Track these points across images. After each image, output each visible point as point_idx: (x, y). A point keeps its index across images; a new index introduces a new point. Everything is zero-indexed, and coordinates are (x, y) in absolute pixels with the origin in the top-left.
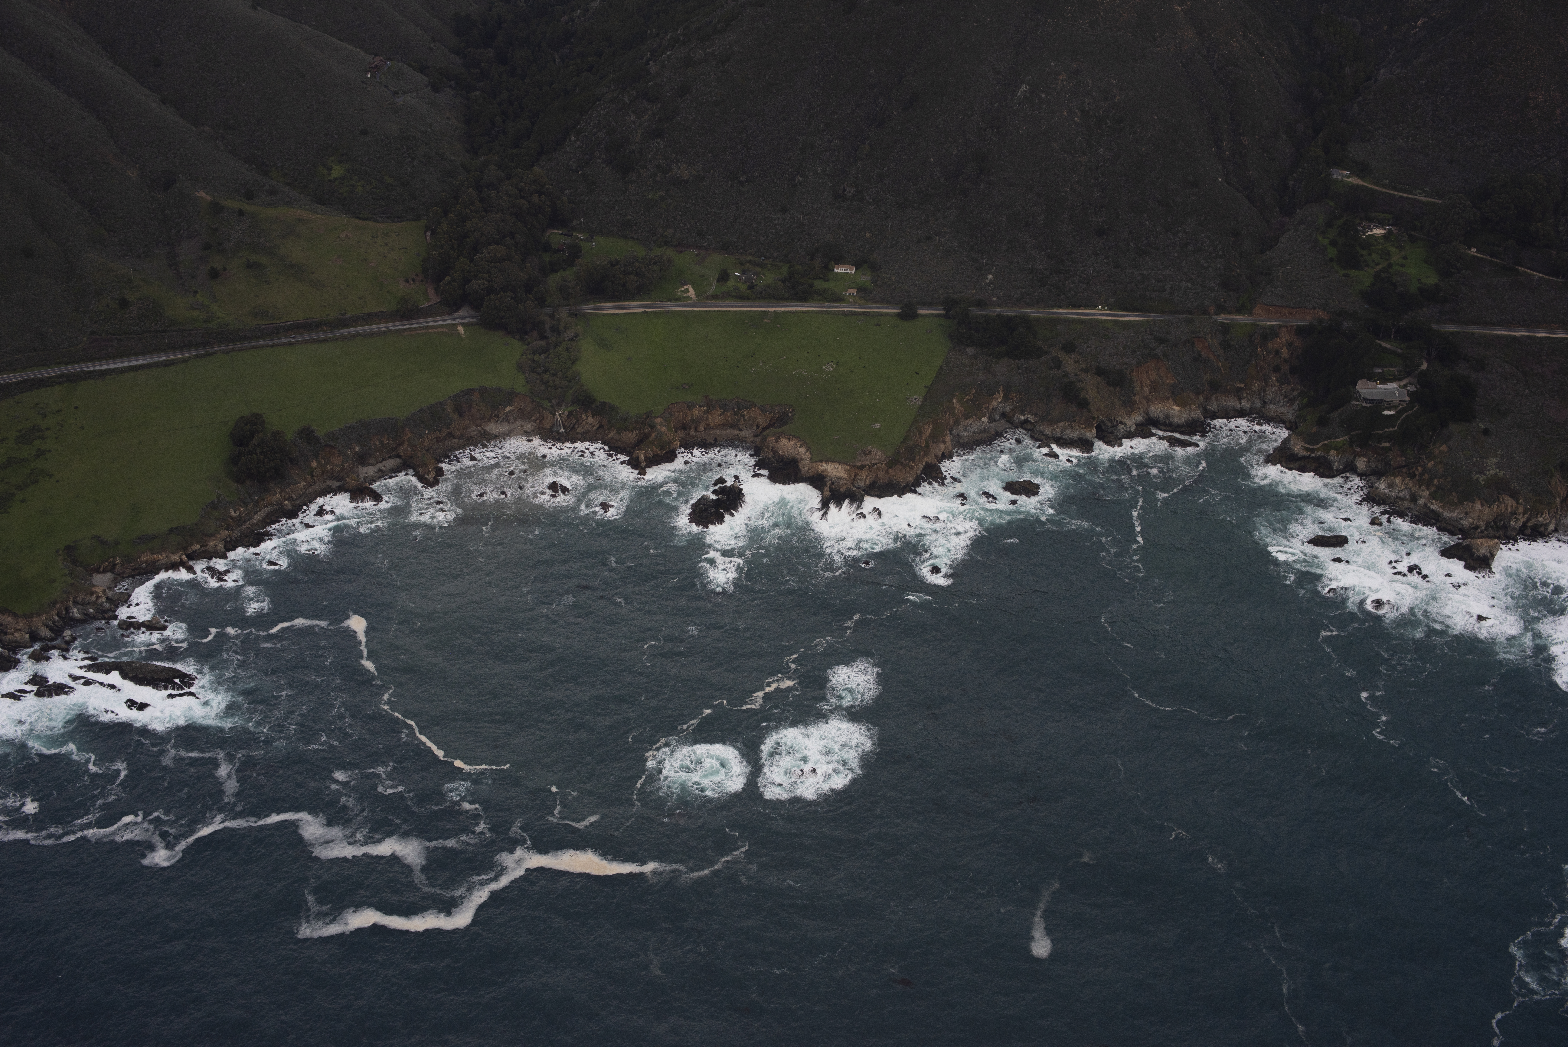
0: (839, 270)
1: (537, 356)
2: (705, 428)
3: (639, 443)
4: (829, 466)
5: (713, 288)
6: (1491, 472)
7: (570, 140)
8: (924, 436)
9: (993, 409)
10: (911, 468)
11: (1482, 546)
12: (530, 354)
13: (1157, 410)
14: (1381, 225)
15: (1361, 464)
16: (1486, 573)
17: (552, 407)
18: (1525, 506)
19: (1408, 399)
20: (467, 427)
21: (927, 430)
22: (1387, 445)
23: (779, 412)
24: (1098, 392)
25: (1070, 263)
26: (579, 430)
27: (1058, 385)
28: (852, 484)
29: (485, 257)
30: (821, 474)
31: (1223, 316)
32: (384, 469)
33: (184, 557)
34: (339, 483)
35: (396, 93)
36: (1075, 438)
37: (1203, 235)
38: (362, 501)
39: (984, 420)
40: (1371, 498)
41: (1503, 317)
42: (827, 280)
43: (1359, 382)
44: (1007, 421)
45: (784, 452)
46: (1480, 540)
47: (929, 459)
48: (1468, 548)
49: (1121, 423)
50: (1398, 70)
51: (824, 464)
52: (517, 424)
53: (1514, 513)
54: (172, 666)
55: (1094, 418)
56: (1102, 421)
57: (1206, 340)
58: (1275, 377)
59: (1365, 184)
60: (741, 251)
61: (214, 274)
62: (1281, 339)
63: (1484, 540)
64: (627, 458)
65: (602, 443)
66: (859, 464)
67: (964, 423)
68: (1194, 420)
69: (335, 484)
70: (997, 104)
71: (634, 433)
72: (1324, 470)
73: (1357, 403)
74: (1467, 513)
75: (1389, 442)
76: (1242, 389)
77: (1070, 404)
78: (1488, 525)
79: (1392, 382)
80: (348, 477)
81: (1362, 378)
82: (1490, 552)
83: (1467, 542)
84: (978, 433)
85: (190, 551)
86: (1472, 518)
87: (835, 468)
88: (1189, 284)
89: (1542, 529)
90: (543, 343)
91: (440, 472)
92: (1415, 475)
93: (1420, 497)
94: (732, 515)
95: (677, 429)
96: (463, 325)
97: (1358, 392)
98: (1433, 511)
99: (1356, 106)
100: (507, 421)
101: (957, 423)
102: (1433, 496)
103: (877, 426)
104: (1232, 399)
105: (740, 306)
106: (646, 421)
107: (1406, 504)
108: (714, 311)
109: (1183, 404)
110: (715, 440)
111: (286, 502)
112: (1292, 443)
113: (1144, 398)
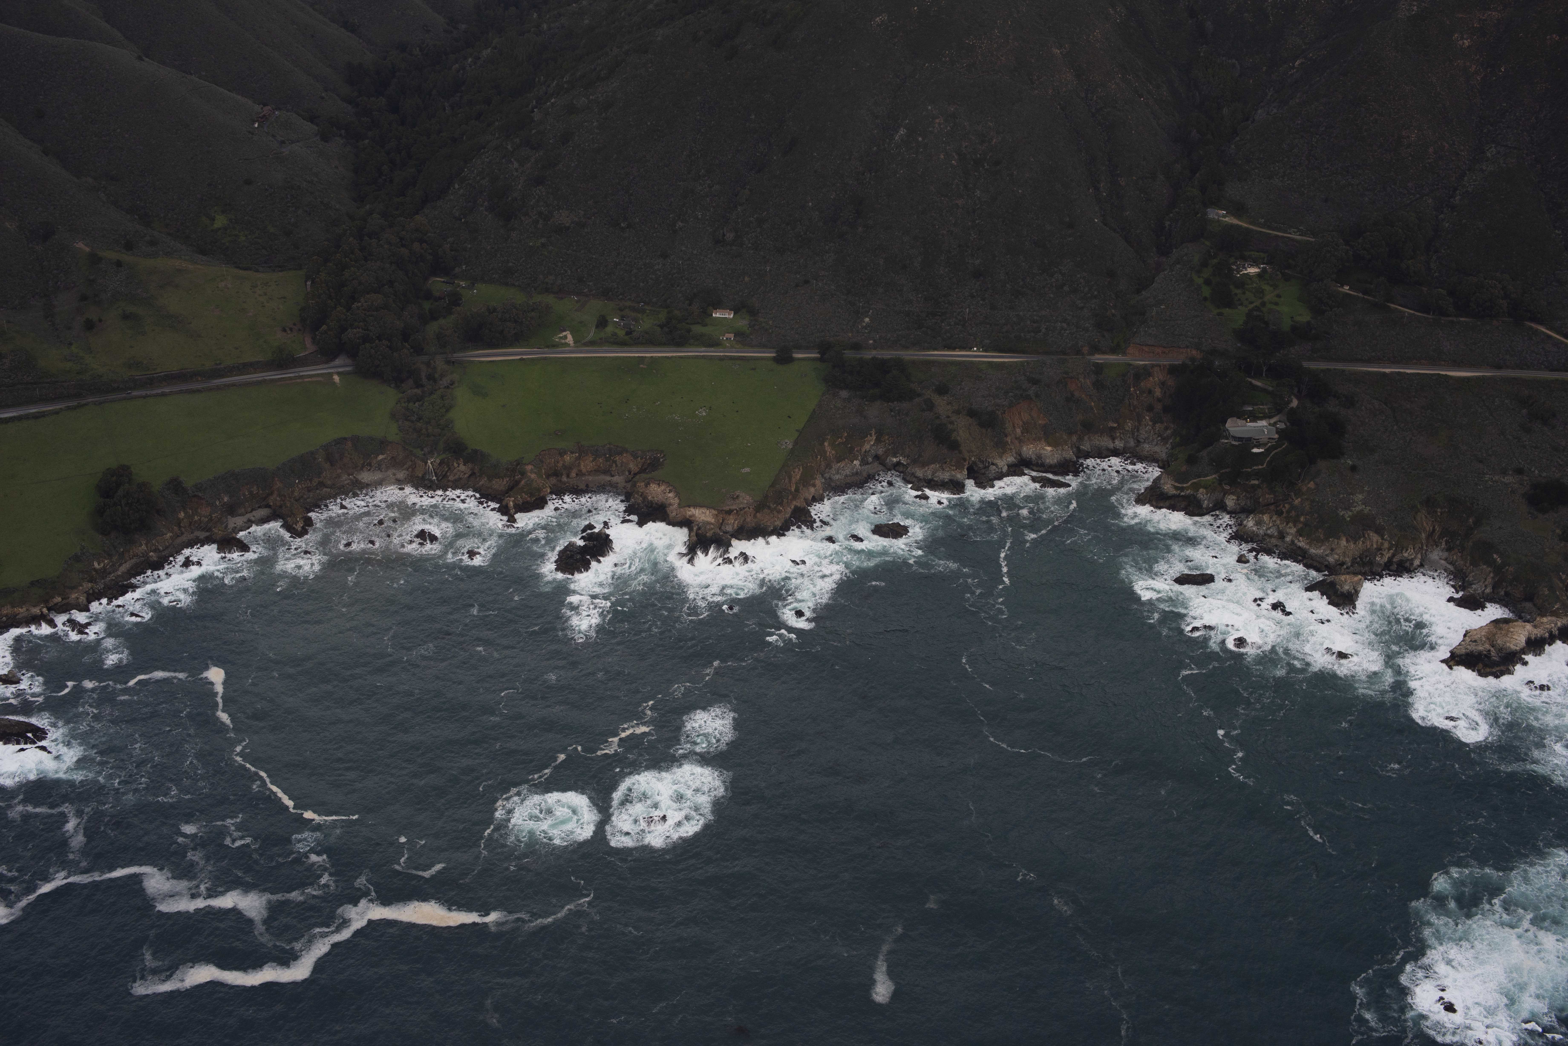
0: (717, 315)
1: (411, 404)
2: (577, 474)
3: (510, 489)
4: (697, 511)
5: (592, 334)
6: (1357, 509)
7: (454, 188)
8: (794, 480)
9: (865, 452)
10: (779, 512)
11: (1346, 582)
12: (404, 402)
13: (1029, 450)
14: (1255, 263)
15: (1230, 501)
16: (1350, 610)
17: (424, 455)
18: (1390, 542)
19: (1276, 436)
20: (339, 476)
21: (797, 474)
22: (1256, 482)
23: (650, 458)
24: (970, 434)
25: (947, 305)
26: (451, 478)
27: (929, 427)
28: (720, 529)
29: (362, 306)
30: (688, 519)
31: (1097, 356)
32: (253, 519)
33: (45, 610)
34: (208, 534)
35: (283, 142)
36: (946, 480)
37: (1079, 276)
38: (229, 553)
39: (856, 462)
40: (1238, 536)
41: (1373, 354)
42: (706, 325)
43: (1229, 421)
44: (880, 464)
45: (653, 498)
46: (1344, 576)
47: (799, 503)
48: (1332, 584)
49: (993, 464)
50: (1275, 111)
51: (692, 509)
52: (390, 473)
53: (1379, 549)
54: (26, 720)
55: (965, 460)
56: (974, 463)
57: (1078, 380)
58: (1148, 416)
59: (1240, 223)
60: (621, 297)
61: (90, 326)
62: (1154, 379)
63: (1348, 576)
64: (497, 506)
65: (474, 491)
66: (727, 508)
67: (836, 466)
68: (1066, 460)
69: (202, 535)
70: (875, 148)
71: (505, 480)
72: (1193, 508)
73: (1226, 441)
74: (1332, 550)
75: (1258, 480)
76: (1115, 428)
77: (941, 445)
78: (1354, 561)
79: (1262, 420)
80: (215, 527)
81: (1232, 416)
82: (1354, 589)
83: (1330, 579)
84: (850, 476)
85: (51, 604)
86: (1338, 555)
87: (703, 512)
88: (1064, 325)
89: (1408, 564)
90: (418, 391)
91: (309, 522)
92: (1282, 513)
93: (1288, 534)
94: (599, 561)
95: (548, 477)
96: (339, 374)
97: (1227, 430)
98: (1299, 547)
99: (1233, 146)
100: (380, 469)
101: (829, 466)
102: (1300, 533)
103: (747, 470)
104: (1105, 439)
105: (617, 352)
106: (516, 469)
107: (1274, 541)
108: (591, 357)
109: (1055, 444)
110: (587, 486)
111: (151, 554)
112: (1162, 481)
113: (1016, 438)
